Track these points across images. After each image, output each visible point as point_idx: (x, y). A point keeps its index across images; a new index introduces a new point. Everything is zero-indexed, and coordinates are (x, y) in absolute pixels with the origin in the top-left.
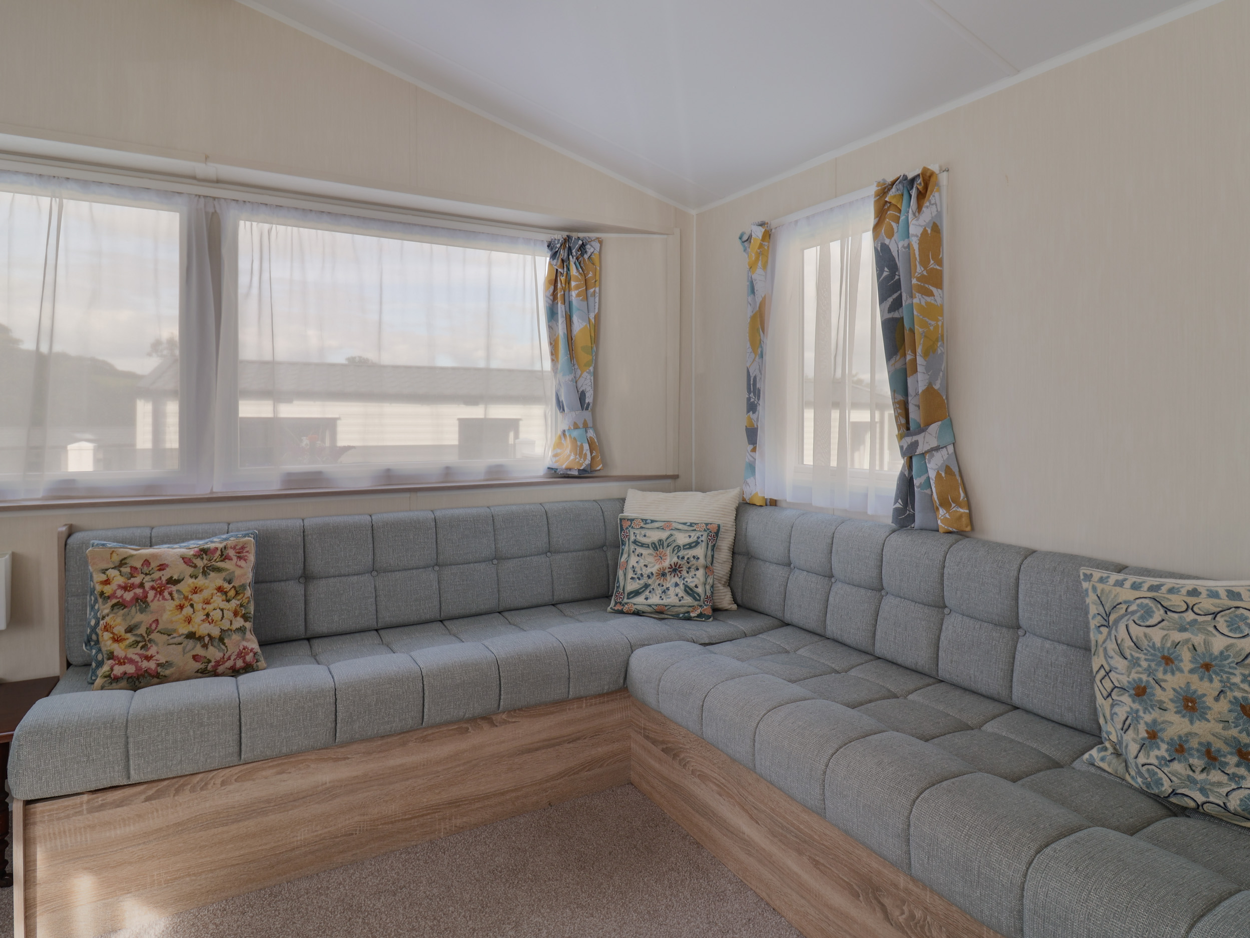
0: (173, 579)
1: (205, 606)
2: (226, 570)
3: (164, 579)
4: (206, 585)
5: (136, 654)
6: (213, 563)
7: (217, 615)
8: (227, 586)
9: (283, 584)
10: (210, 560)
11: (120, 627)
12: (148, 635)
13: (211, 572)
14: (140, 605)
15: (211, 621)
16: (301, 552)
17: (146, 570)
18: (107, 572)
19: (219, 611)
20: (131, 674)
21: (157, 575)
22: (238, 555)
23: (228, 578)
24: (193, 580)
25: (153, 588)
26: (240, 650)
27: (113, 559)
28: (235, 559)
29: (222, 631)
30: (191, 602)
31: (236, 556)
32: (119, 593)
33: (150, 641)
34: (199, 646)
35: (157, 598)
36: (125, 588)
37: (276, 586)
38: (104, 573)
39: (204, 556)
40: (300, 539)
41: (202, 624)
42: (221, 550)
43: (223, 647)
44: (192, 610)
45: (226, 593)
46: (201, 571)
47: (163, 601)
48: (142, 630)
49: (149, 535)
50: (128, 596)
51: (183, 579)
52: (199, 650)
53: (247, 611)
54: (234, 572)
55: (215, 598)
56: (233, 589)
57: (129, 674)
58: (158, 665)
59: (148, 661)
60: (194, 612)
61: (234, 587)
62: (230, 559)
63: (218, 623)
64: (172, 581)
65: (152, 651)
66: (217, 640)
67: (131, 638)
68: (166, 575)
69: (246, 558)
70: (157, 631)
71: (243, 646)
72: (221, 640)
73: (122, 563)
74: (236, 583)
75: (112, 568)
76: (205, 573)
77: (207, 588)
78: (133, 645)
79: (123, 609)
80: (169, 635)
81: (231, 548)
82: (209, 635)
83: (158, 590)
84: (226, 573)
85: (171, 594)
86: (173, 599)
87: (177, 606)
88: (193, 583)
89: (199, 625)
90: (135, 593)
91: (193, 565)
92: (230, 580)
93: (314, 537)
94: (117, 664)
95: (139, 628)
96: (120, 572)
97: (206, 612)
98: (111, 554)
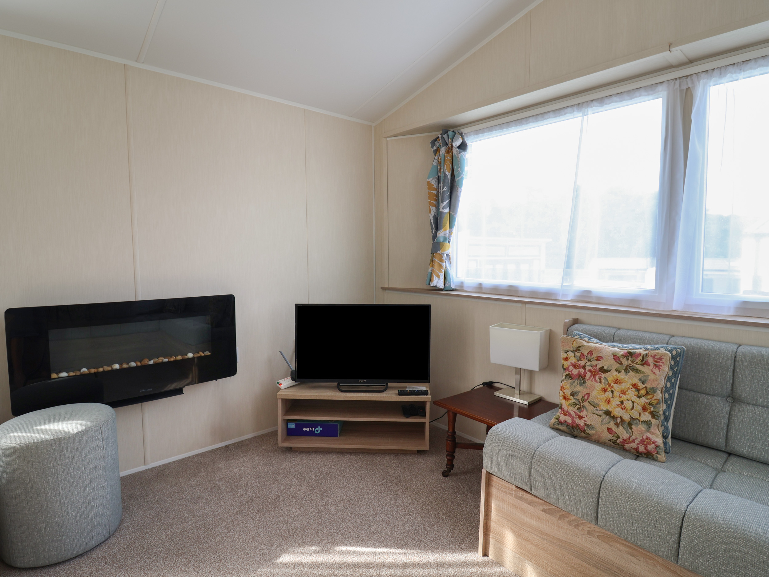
0: (604, 368)
1: (621, 395)
2: (643, 373)
3: (598, 367)
4: (625, 379)
5: (573, 412)
6: (635, 365)
7: (628, 405)
8: (640, 384)
9: (709, 397)
10: (633, 362)
11: (568, 390)
12: (582, 402)
13: (631, 371)
14: (580, 380)
15: (623, 408)
16: (730, 374)
17: (589, 357)
18: (568, 353)
19: (630, 402)
20: (569, 423)
21: (595, 363)
22: (655, 363)
23: (643, 379)
24: (617, 373)
25: (590, 371)
26: (643, 438)
27: (573, 345)
28: (652, 365)
29: (631, 418)
30: (612, 389)
31: (653, 363)
32: (571, 368)
33: (583, 406)
34: (612, 422)
35: (591, 379)
36: (575, 366)
37: (702, 397)
38: (566, 353)
39: (630, 357)
40: (730, 363)
41: (616, 408)
42: (643, 356)
43: (630, 430)
44: (612, 395)
45: (638, 390)
46: (625, 368)
47: (594, 382)
48: (579, 397)
49: (613, 334)
50: (575, 372)
51: (610, 371)
52: (612, 425)
53: (656, 410)
54: (648, 376)
55: (630, 391)
56: (644, 389)
57: (568, 423)
58: (586, 425)
59: (580, 419)
60: (613, 397)
61: (645, 387)
62: (649, 365)
63: (628, 411)
64: (604, 370)
65: (583, 414)
66: (626, 424)
67: (573, 401)
68: (600, 364)
69: (660, 367)
70: (588, 401)
71: (647, 436)
72: (630, 425)
73: (578, 349)
74: (648, 385)
75: (571, 351)
76: (626, 371)
77: (625, 382)
78: (573, 405)
79: (570, 380)
80: (595, 407)
81: (651, 356)
82: (621, 418)
83: (593, 373)
84: (642, 375)
85: (600, 379)
86: (600, 383)
87: (602, 389)
88: (616, 375)
89: (615, 408)
90: (579, 371)
91: (620, 362)
92: (644, 382)
93: (745, 364)
94: (563, 414)
95: (578, 395)
96: (575, 355)
97: (621, 399)
98: (573, 342)
